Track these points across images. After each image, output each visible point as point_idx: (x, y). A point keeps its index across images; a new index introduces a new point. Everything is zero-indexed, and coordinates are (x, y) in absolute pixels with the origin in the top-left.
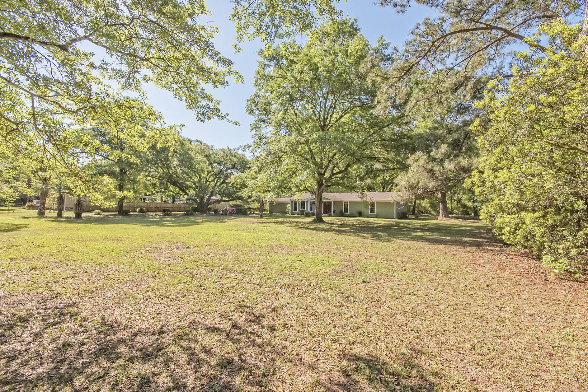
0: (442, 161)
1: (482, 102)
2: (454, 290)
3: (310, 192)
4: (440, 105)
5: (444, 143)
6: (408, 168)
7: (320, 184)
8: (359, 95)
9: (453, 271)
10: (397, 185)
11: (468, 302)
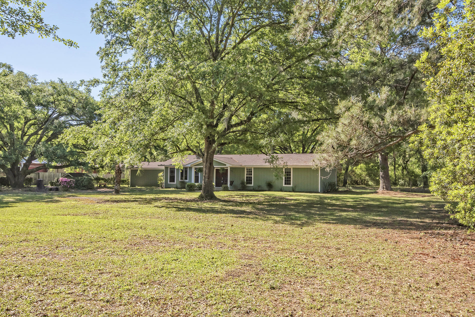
0: (382, 109)
1: (430, 29)
2: (395, 293)
3: (195, 153)
4: (380, 32)
5: (385, 85)
6: (338, 118)
7: (210, 141)
8: (269, 8)
9: (394, 265)
10: (321, 144)
11: (412, 308)
